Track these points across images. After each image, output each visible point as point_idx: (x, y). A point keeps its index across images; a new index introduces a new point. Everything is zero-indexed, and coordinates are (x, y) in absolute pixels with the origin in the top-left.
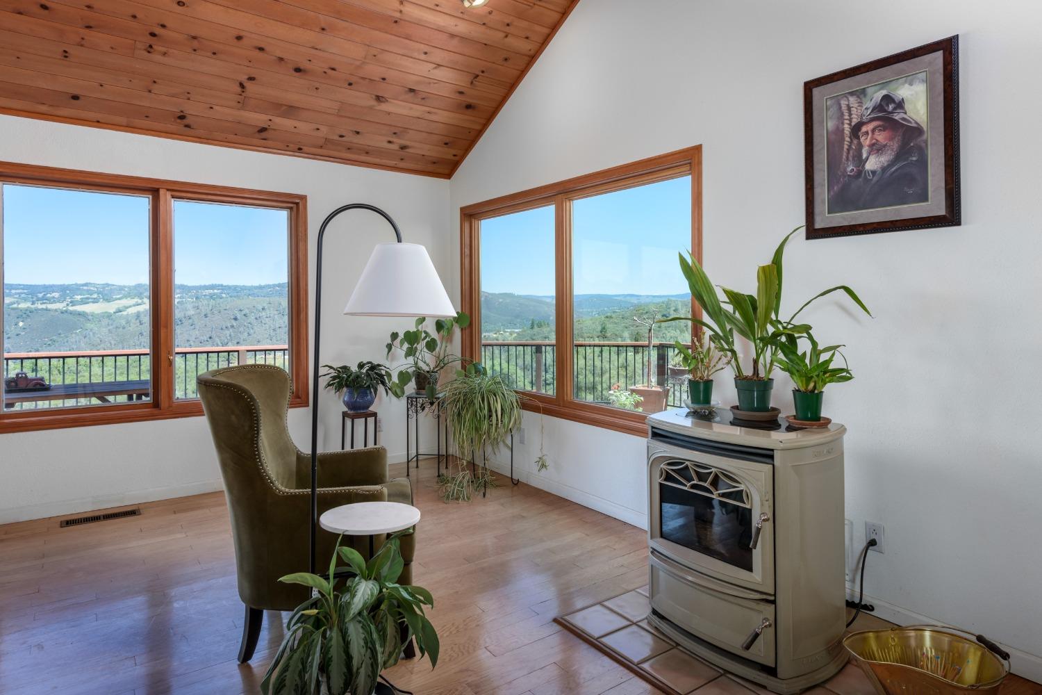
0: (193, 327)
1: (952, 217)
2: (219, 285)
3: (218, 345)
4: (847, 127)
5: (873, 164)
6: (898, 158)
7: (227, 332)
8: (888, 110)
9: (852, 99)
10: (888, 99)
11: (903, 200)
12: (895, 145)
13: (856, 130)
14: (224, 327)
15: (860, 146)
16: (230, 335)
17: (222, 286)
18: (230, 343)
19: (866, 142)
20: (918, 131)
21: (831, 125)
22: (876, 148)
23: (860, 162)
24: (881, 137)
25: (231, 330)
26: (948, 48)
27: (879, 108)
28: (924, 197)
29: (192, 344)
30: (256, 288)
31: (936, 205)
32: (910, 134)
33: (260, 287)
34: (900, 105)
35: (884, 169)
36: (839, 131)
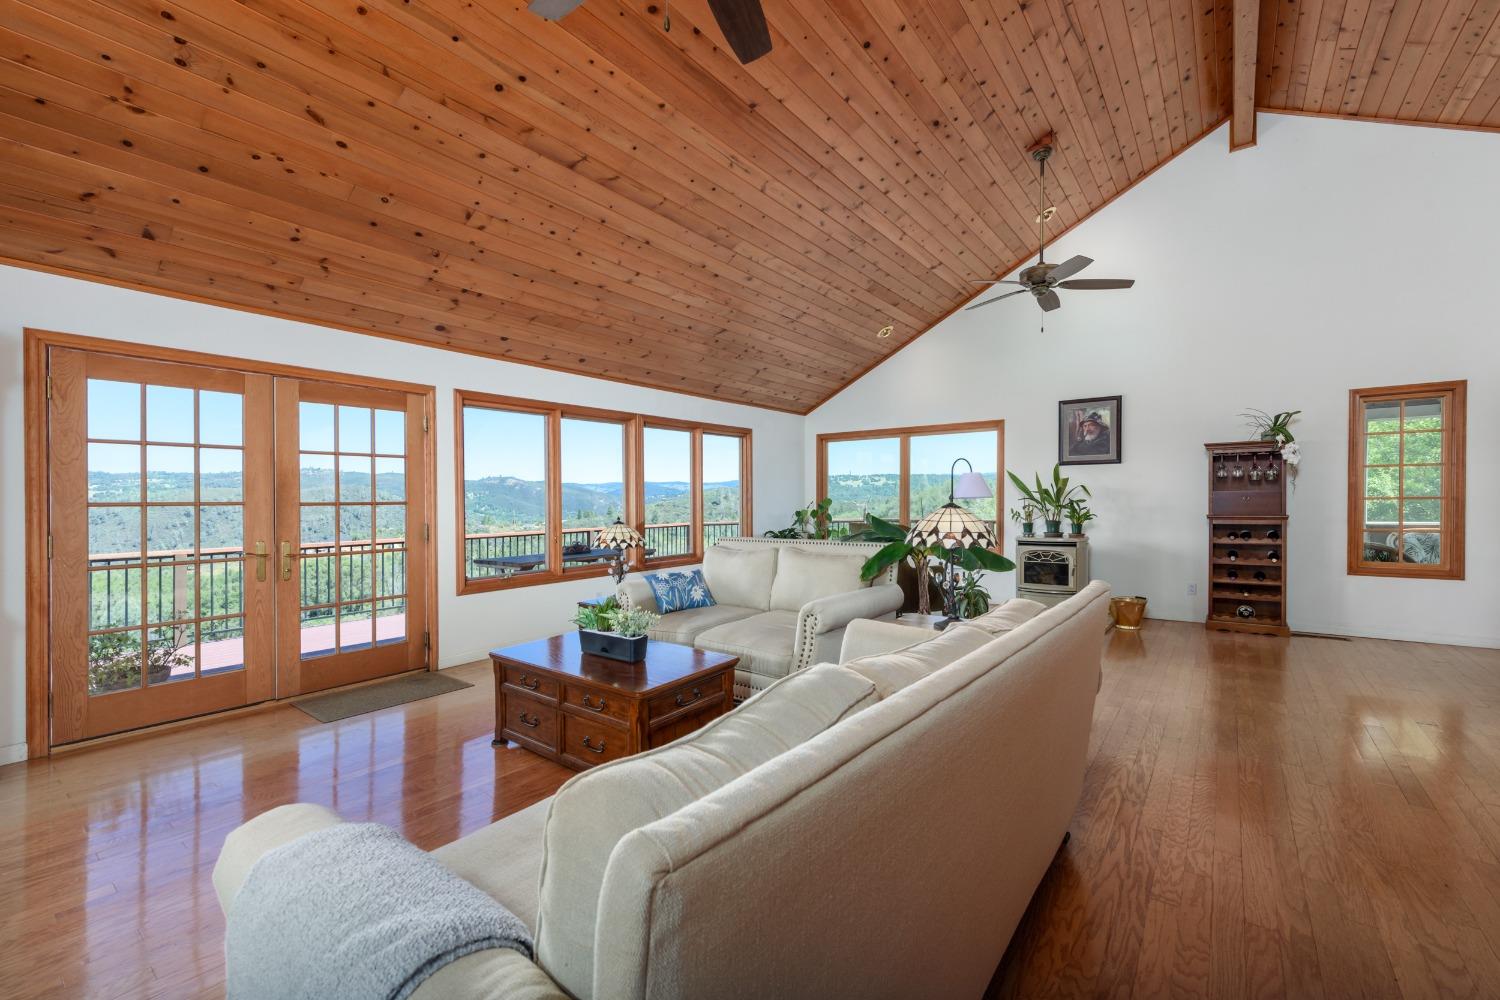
0: (121, 527)
1: (1119, 460)
2: (160, 473)
3: (161, 548)
4: (1078, 423)
5: (1088, 438)
6: (1098, 437)
7: (176, 532)
8: (1095, 419)
9: (1080, 412)
10: (1095, 414)
11: (1100, 453)
12: (1097, 432)
13: (1082, 424)
14: (170, 526)
15: (1083, 431)
16: (180, 536)
17: (164, 473)
18: (179, 545)
19: (1086, 429)
20: (1106, 428)
21: (1071, 420)
22: (1089, 432)
23: (1083, 437)
24: (1092, 428)
25: (181, 530)
26: (1119, 399)
27: (1090, 417)
28: (1108, 452)
29: (121, 547)
30: (217, 476)
31: (1113, 455)
32: (1103, 428)
33: (223, 475)
34: (1100, 417)
35: (1093, 440)
36: (1074, 424)
